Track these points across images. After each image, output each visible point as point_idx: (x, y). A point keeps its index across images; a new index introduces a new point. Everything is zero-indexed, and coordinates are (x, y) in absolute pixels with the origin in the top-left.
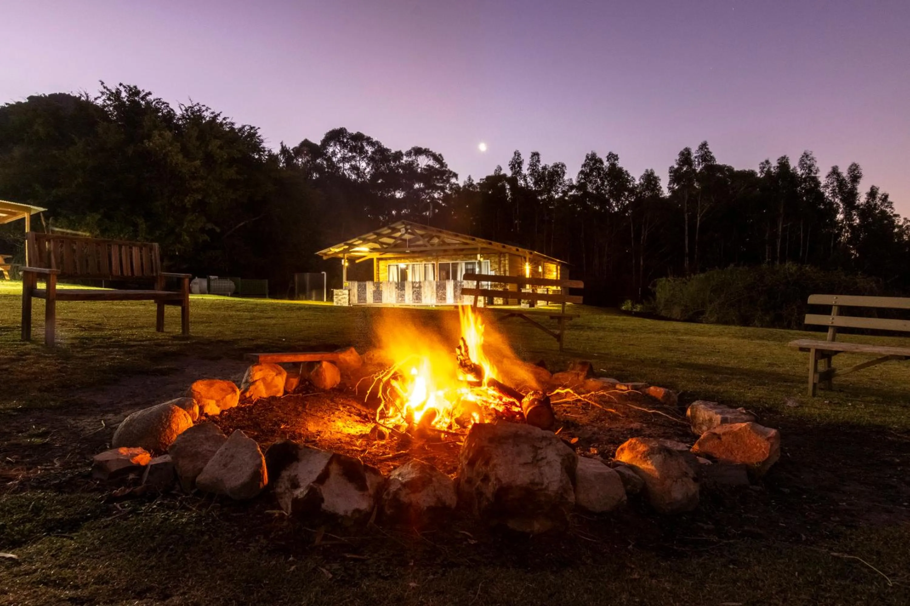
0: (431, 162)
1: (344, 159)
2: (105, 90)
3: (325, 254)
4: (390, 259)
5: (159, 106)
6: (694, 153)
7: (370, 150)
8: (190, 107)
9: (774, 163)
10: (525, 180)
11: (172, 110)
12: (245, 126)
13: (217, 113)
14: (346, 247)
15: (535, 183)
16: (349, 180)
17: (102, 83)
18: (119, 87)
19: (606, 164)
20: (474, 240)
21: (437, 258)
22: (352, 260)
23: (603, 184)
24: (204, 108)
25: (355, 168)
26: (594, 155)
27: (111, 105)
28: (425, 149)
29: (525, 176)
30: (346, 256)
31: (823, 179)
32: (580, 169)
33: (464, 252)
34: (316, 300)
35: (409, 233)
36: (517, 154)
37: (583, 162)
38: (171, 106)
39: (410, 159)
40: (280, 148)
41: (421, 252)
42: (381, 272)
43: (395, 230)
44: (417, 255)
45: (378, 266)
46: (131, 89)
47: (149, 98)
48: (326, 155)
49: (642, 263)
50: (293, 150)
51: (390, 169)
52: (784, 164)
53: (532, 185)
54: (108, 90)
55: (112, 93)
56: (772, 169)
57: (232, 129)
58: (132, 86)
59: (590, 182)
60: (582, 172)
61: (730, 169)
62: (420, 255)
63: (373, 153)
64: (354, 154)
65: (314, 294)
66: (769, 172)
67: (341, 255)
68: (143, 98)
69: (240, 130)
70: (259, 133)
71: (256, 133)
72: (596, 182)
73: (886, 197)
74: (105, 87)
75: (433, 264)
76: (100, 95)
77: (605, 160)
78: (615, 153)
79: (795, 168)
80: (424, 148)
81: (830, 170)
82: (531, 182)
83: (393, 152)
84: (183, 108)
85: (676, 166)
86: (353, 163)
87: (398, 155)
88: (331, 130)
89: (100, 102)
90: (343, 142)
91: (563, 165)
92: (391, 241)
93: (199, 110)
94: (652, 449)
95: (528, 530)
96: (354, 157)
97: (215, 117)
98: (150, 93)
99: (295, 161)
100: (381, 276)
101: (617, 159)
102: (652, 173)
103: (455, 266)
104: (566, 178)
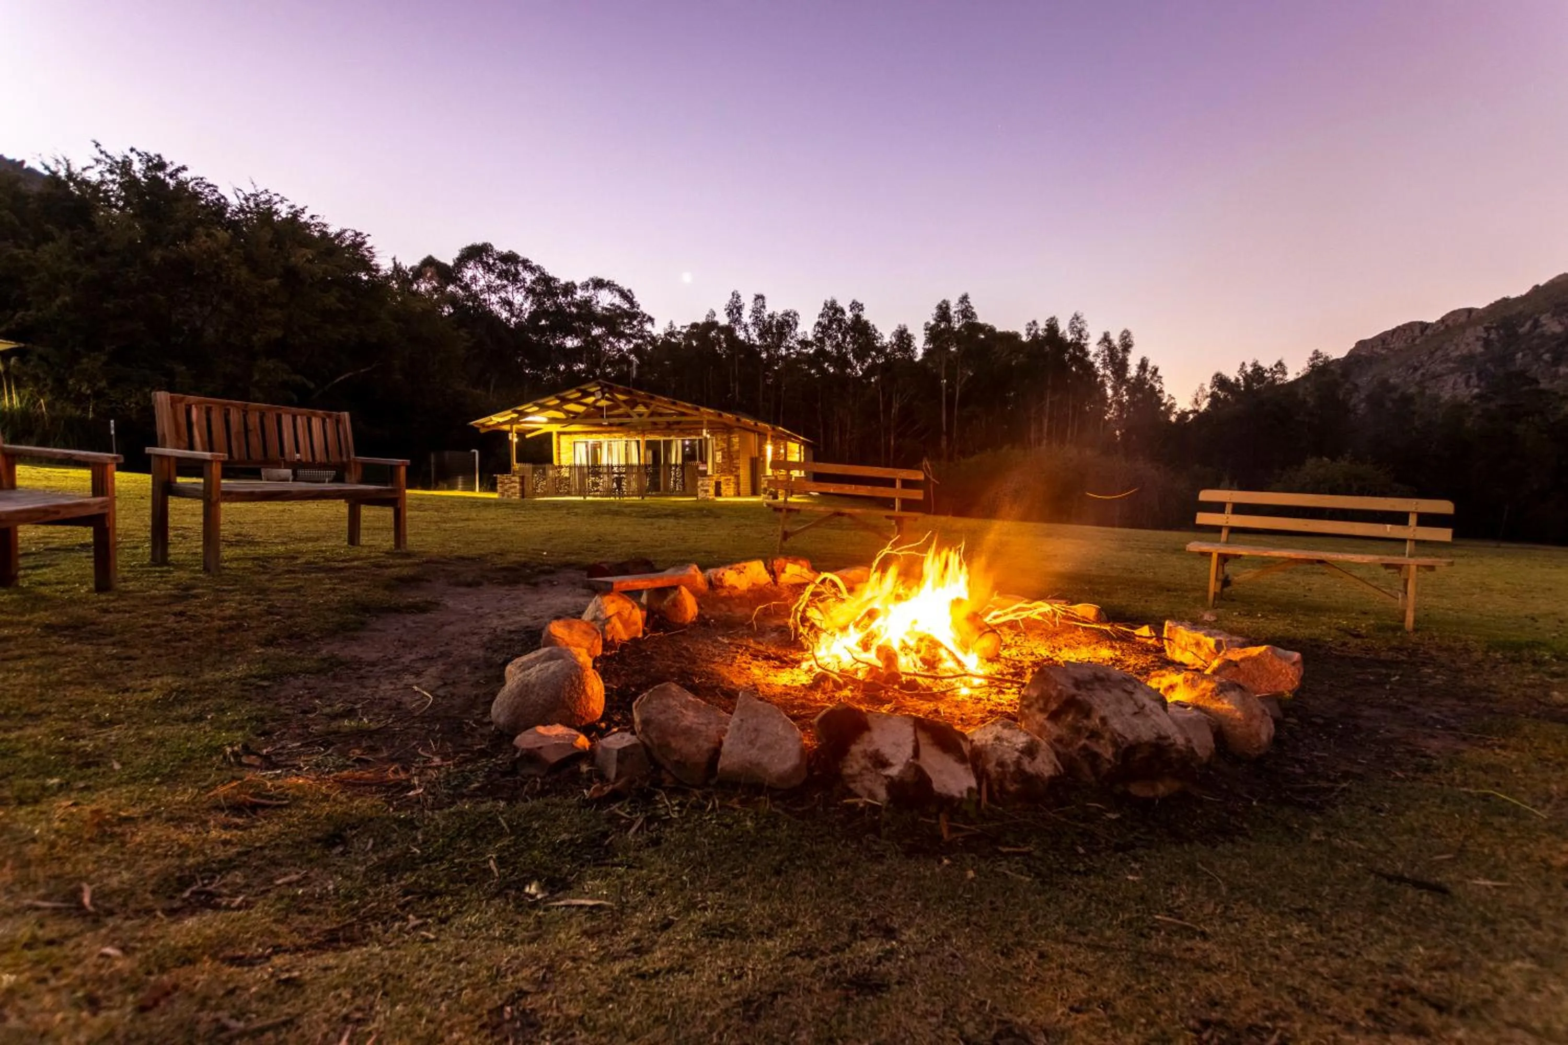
0: (617, 300)
1: (490, 288)
2: (103, 157)
3: (483, 425)
4: (576, 433)
5: (199, 190)
6: (954, 308)
7: (528, 277)
8: (252, 195)
9: (1042, 325)
10: (747, 331)
11: (223, 197)
12: (345, 231)
13: (299, 206)
14: (515, 415)
15: (761, 336)
16: (497, 318)
17: (97, 145)
18: (128, 153)
19: (849, 315)
20: (697, 409)
21: (643, 433)
22: (521, 434)
23: (844, 340)
24: (276, 199)
25: (507, 303)
26: (833, 303)
27: (113, 181)
28: (608, 283)
29: (746, 326)
30: (515, 427)
31: (1093, 346)
32: (817, 320)
33: (681, 426)
34: (464, 490)
35: (608, 399)
36: (736, 296)
37: (820, 311)
38: (221, 191)
39: (587, 294)
40: (392, 265)
41: (621, 425)
42: (562, 451)
43: (586, 394)
44: (614, 429)
45: (559, 443)
46: (150, 160)
47: (182, 176)
48: (461, 281)
49: (892, 442)
50: (411, 269)
51: (559, 306)
52: (1052, 327)
53: (756, 338)
54: (107, 156)
55: (117, 163)
56: (1040, 332)
57: (324, 234)
58: (152, 155)
59: (830, 337)
60: (819, 324)
61: (992, 330)
62: (620, 429)
63: (533, 282)
64: (505, 282)
65: (460, 480)
66: (1036, 336)
67: (506, 427)
68: (171, 176)
69: (338, 235)
70: (369, 242)
71: (364, 243)
72: (836, 337)
73: (1156, 370)
74: (102, 152)
75: (638, 442)
76: (93, 163)
77: (847, 309)
78: (860, 302)
79: (1064, 332)
80: (606, 280)
81: (1101, 336)
82: (754, 334)
83: (563, 282)
84: (242, 196)
85: (933, 322)
86: (503, 295)
87: (569, 289)
88: (469, 244)
89: (93, 176)
90: (487, 263)
91: (795, 314)
92: (580, 409)
93: (268, 201)
94: (1221, 684)
95: (1151, 794)
96: (505, 286)
97: (295, 215)
98: (184, 168)
99: (415, 286)
100: (562, 456)
101: (862, 310)
102: (906, 330)
103: (668, 444)
104: (799, 330)
